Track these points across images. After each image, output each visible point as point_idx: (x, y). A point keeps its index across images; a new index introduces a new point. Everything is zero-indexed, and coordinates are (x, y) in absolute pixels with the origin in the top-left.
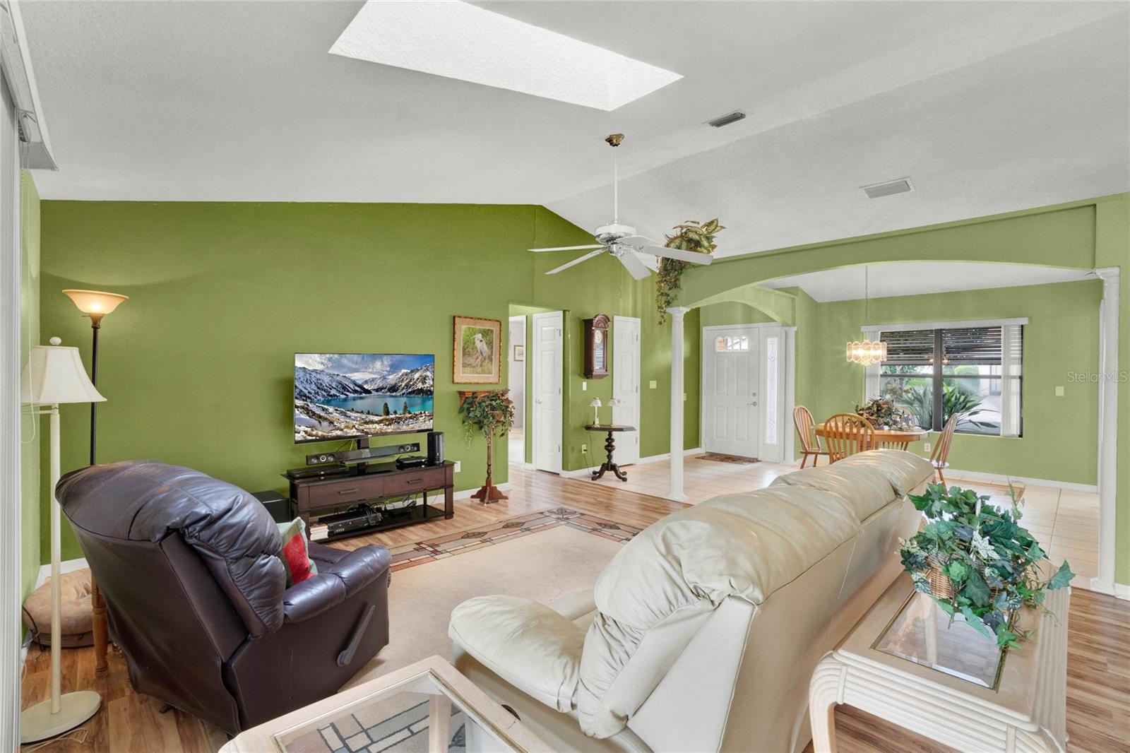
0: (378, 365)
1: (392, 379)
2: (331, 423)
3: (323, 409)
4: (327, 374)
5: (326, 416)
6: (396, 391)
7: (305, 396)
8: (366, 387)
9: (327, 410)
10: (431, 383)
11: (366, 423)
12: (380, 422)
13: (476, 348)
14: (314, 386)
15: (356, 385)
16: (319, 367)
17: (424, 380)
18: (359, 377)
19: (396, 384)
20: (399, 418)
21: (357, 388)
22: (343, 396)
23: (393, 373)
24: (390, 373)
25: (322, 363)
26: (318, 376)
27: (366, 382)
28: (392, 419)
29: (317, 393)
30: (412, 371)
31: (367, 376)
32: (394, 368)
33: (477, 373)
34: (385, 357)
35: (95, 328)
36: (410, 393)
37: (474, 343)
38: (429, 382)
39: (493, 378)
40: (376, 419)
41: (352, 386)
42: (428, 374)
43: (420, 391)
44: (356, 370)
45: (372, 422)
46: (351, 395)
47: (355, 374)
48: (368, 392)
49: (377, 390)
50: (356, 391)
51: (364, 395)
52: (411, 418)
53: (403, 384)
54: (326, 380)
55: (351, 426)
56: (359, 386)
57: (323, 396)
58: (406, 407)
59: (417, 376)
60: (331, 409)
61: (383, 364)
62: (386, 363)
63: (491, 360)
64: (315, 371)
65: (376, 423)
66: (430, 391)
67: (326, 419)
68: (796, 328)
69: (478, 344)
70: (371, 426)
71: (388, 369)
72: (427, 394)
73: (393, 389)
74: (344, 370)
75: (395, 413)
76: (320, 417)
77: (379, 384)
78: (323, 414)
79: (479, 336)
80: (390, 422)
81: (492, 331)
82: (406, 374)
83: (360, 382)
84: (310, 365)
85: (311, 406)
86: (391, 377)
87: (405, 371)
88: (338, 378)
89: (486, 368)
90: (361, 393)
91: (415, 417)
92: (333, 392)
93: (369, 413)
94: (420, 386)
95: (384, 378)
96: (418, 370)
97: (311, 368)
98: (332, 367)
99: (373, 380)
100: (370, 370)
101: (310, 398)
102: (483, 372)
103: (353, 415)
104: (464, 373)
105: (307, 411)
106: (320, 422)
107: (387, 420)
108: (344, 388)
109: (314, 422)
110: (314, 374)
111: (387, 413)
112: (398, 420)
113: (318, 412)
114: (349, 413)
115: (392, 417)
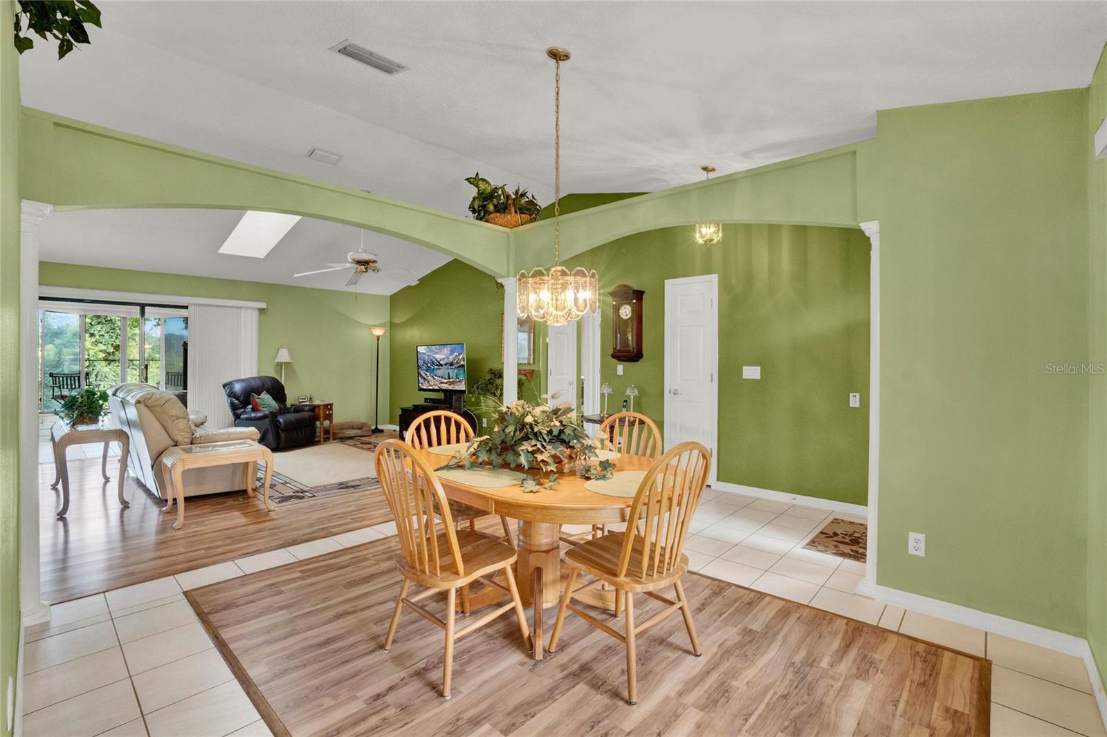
0: (446, 350)
1: (451, 358)
2: (428, 382)
3: (426, 374)
4: (428, 355)
6: (453, 365)
8: (441, 362)
11: (441, 383)
12: (446, 383)
14: (423, 362)
16: (424, 351)
18: (438, 357)
19: (453, 361)
20: (454, 381)
22: (433, 368)
24: (451, 354)
25: (427, 350)
27: (441, 360)
29: (424, 366)
30: (459, 354)
31: (442, 357)
32: (452, 352)
34: (449, 346)
36: (458, 367)
40: (445, 381)
41: (436, 362)
44: (437, 353)
45: (443, 383)
46: (436, 367)
47: (437, 355)
48: (442, 365)
49: (446, 365)
50: (437, 365)
51: (440, 367)
52: (459, 382)
53: (456, 362)
54: (426, 357)
56: (438, 362)
57: (426, 367)
58: (456, 375)
59: (461, 356)
60: (428, 374)
62: (448, 349)
64: (424, 354)
67: (426, 380)
71: (450, 352)
73: (451, 364)
74: (433, 353)
75: (453, 378)
77: (446, 361)
78: (425, 377)
80: (451, 383)
82: (457, 356)
83: (439, 360)
84: (422, 350)
85: (422, 373)
87: (456, 354)
88: (431, 357)
92: (429, 365)
93: (442, 377)
94: (463, 362)
95: (448, 358)
96: (462, 353)
97: (421, 352)
98: (430, 352)
99: (444, 359)
100: (443, 353)
106: (424, 381)
108: (433, 363)
109: (422, 381)
110: (424, 356)
111: (449, 378)
112: (453, 383)
114: (435, 377)
115: (451, 380)
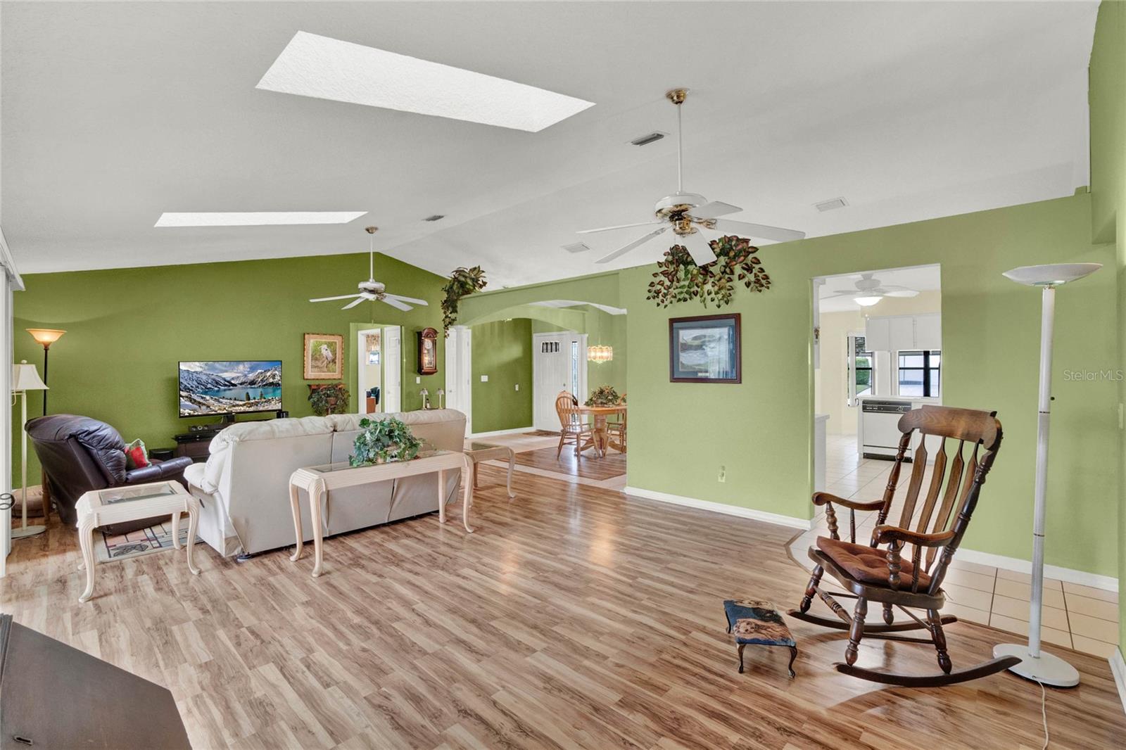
0: (241, 367)
1: (251, 376)
3: (202, 398)
4: (206, 374)
5: (204, 402)
6: (254, 384)
7: (189, 389)
8: (233, 382)
9: (205, 398)
10: (279, 378)
11: (234, 406)
12: (244, 405)
13: (322, 355)
14: (195, 382)
15: (226, 381)
16: (199, 370)
17: (274, 376)
18: (227, 376)
19: (254, 380)
20: (258, 403)
21: (226, 383)
22: (216, 389)
23: (252, 372)
24: (249, 372)
25: (201, 367)
26: (198, 376)
27: (233, 379)
28: (252, 403)
29: (198, 387)
30: (265, 371)
31: (234, 375)
32: (252, 369)
33: (324, 372)
34: (246, 363)
35: (46, 350)
36: (264, 385)
37: (321, 352)
38: (278, 378)
39: (337, 375)
40: (241, 403)
41: (223, 382)
42: (277, 372)
43: (272, 384)
44: (226, 371)
45: (238, 405)
46: (222, 388)
47: (225, 374)
48: (234, 385)
49: (241, 384)
50: (225, 385)
51: (231, 387)
52: (265, 402)
53: (259, 380)
54: (204, 378)
55: (222, 408)
56: (228, 382)
57: (202, 389)
58: (262, 395)
59: (268, 374)
60: (208, 398)
61: (244, 367)
62: (246, 366)
63: (335, 363)
64: (196, 372)
65: (241, 406)
66: (278, 384)
67: (204, 404)
68: (587, 335)
69: (324, 352)
70: (237, 408)
71: (248, 370)
72: (276, 386)
73: (252, 383)
74: (217, 371)
75: (254, 398)
76: (200, 403)
77: (242, 379)
78: (202, 401)
79: (325, 346)
80: (251, 405)
81: (336, 343)
82: (261, 373)
83: (228, 379)
84: (192, 368)
85: (194, 396)
86: (251, 375)
87: (260, 371)
88: (213, 377)
89: (331, 369)
90: (229, 386)
91: (268, 401)
92: (209, 386)
93: (235, 399)
94: (271, 380)
95: (246, 376)
96: (269, 370)
97: (193, 371)
98: (208, 370)
99: (238, 377)
100: (236, 371)
101: (192, 390)
102: (329, 371)
103: (224, 401)
104: (312, 372)
105: (191, 399)
106: (200, 407)
107: (249, 404)
108: (217, 383)
109: (196, 406)
110: (195, 374)
111: (249, 399)
112: (256, 404)
113: (199, 399)
114: (221, 400)
115: (252, 401)
